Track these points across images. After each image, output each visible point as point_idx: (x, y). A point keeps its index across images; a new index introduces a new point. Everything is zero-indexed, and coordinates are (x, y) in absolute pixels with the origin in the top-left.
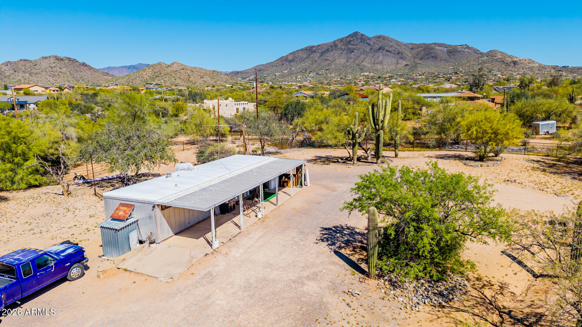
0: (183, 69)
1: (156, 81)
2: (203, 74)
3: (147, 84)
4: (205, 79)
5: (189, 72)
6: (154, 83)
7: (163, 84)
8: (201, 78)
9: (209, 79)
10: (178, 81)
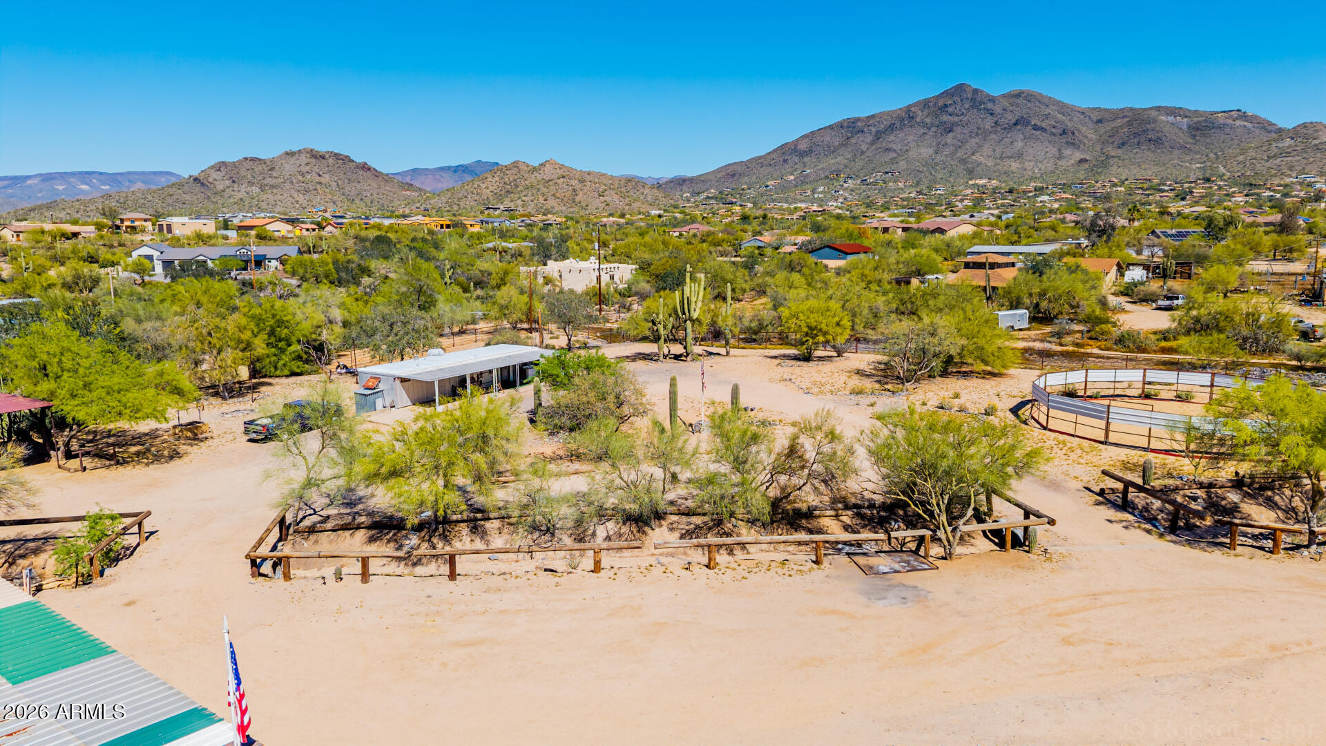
0: (563, 177)
1: (507, 203)
2: (604, 187)
3: (488, 208)
4: (608, 199)
5: (575, 183)
6: (502, 207)
7: (520, 208)
8: (600, 195)
9: (616, 198)
10: (552, 202)
